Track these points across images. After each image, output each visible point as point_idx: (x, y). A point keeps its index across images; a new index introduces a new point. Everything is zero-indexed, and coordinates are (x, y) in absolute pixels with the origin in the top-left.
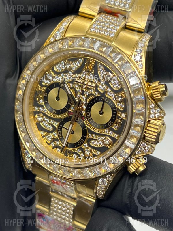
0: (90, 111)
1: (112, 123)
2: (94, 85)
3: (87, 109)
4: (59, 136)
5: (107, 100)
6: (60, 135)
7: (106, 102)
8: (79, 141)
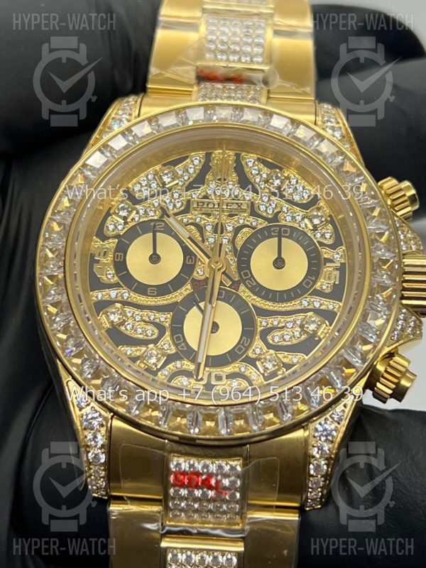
0: (249, 268)
1: (314, 279)
3: (240, 261)
4: (179, 347)
5: (286, 232)
6: (180, 344)
7: (286, 237)
8: (238, 344)
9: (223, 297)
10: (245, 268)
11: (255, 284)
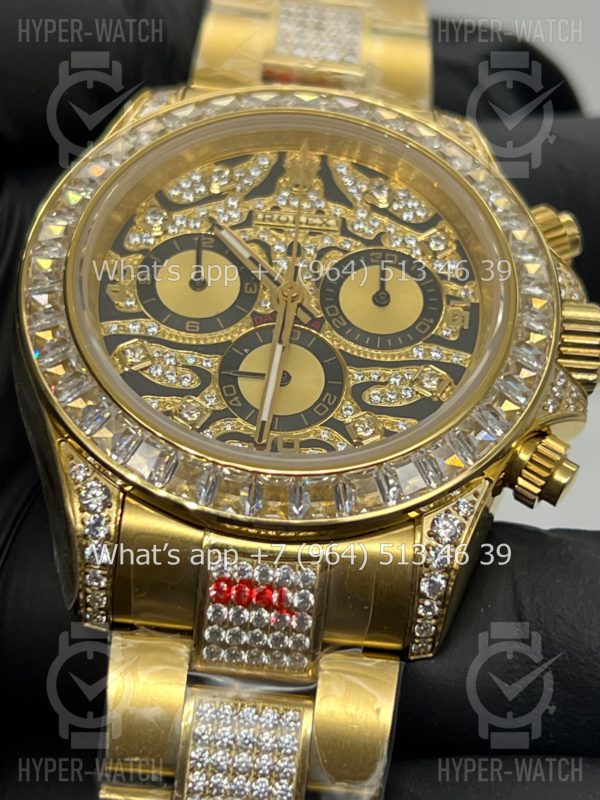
6: (232, 397)
8: (319, 401)
9: (298, 338)
10: (331, 303)
11: (345, 324)
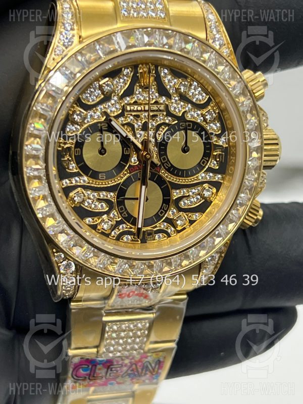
0: (166, 154)
1: (207, 159)
2: (162, 108)
3: (160, 150)
4: (123, 215)
5: (189, 125)
6: (123, 212)
7: (189, 129)
8: (161, 208)
11: (170, 165)
